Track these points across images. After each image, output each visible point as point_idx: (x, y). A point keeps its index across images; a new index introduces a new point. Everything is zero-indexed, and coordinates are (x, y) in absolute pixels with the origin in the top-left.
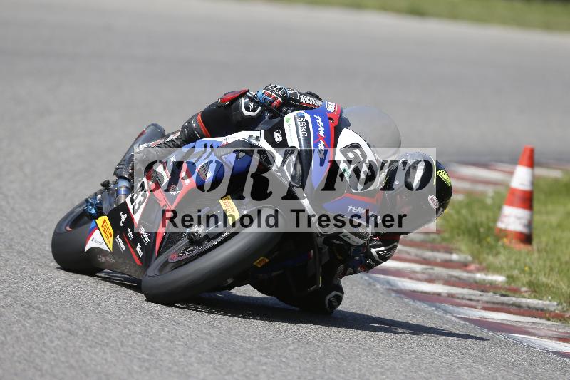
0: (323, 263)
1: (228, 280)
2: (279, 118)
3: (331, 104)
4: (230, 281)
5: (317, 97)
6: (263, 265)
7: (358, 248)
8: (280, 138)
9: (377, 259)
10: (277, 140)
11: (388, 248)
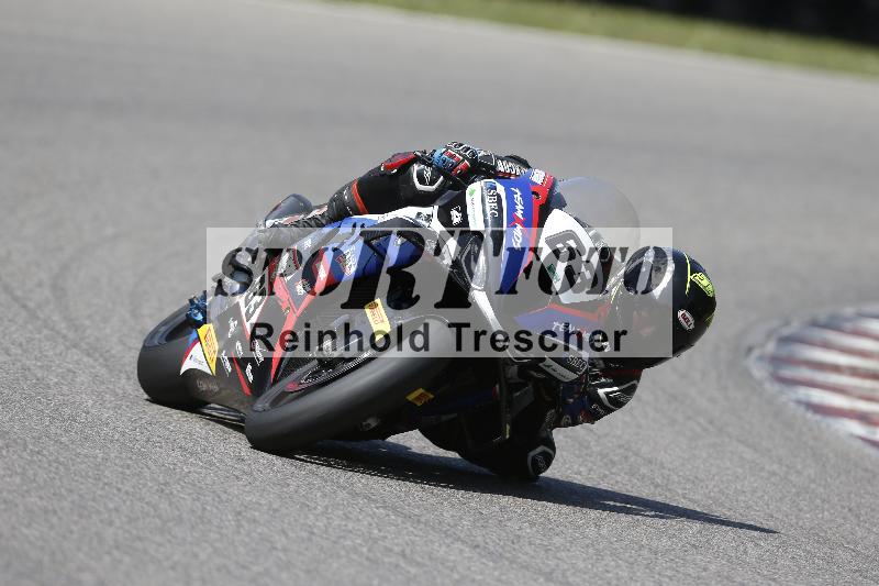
3: (540, 172)
8: (460, 219)
9: (607, 404)
10: (456, 220)
11: (622, 387)
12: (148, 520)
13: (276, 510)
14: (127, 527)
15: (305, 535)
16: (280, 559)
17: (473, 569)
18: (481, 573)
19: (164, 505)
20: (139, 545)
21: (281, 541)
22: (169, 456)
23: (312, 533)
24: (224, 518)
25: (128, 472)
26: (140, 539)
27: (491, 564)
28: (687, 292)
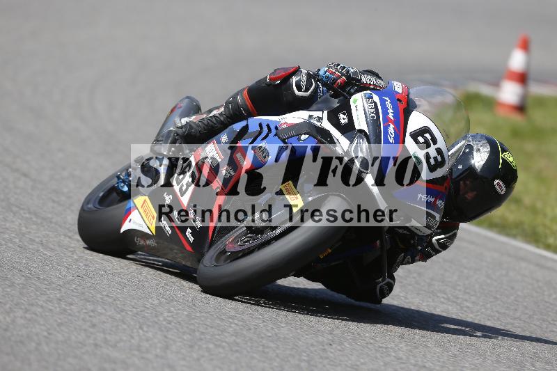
5: (378, 76)
8: (346, 120)
9: (437, 247)
10: (343, 122)
11: (448, 235)
28: (500, 166)
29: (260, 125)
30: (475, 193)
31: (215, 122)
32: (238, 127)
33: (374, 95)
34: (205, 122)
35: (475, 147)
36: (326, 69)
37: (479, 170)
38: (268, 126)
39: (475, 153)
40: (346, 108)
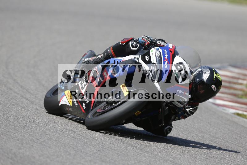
0: (165, 115)
1: (123, 121)
2: (148, 50)
3: (171, 44)
4: (124, 121)
5: (164, 41)
6: (139, 115)
7: (180, 108)
8: (148, 59)
9: (189, 113)
10: (147, 60)
11: (194, 108)
12: (11, 126)
13: (47, 124)
14: (5, 128)
15: (55, 130)
16: (48, 137)
17: (102, 140)
18: (105, 141)
19: (15, 122)
20: (8, 133)
21: (48, 132)
22: (17, 108)
23: (57, 130)
24: (32, 126)
25: (5, 113)
26: (9, 132)
27: (108, 139)
28: (214, 79)
29: (115, 61)
30: (204, 91)
31: (99, 60)
32: (106, 62)
33: (160, 49)
34: (95, 60)
35: (204, 71)
36: (142, 38)
37: (205, 81)
38: (117, 61)
39: (204, 74)
40: (148, 54)
